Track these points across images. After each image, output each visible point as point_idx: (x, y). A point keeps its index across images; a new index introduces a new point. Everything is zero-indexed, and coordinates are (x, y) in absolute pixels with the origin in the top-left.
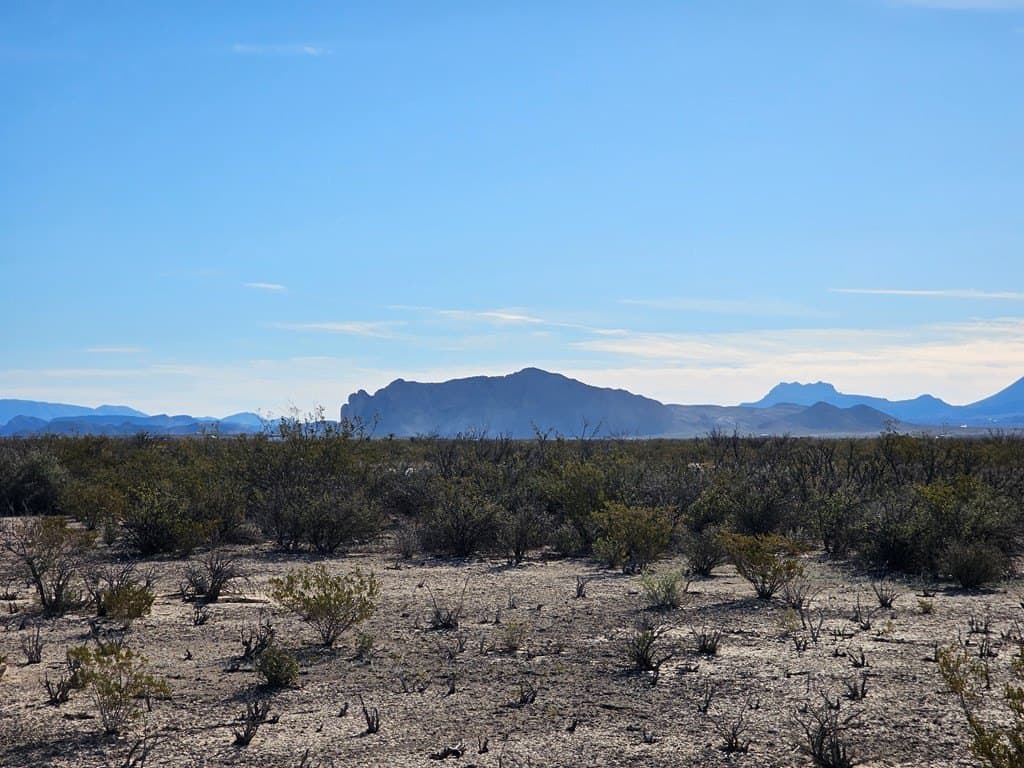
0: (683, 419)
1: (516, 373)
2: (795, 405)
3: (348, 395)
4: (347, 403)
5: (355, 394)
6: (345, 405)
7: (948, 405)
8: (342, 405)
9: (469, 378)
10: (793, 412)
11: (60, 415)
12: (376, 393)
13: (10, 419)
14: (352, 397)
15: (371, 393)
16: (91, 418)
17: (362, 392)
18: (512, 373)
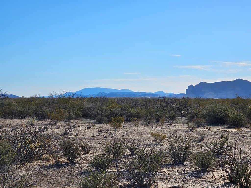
4: (187, 88)
5: (189, 86)
8: (186, 89)
11: (110, 92)
12: (195, 86)
13: (98, 93)
14: (189, 87)
16: (119, 93)
17: (192, 85)
18: (233, 80)
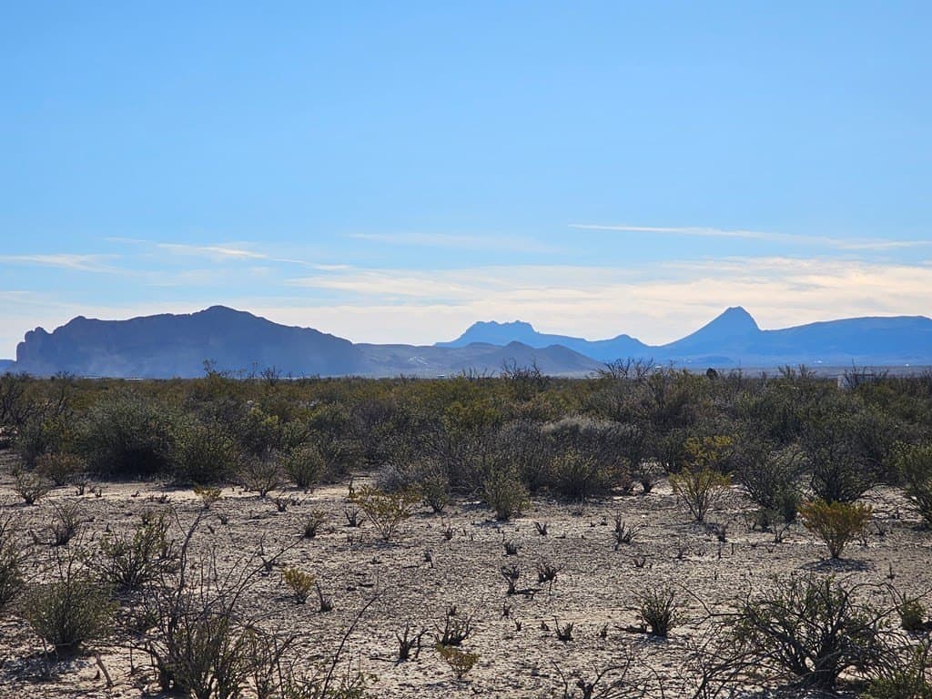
0: (374, 358)
1: (202, 311)
2: (491, 345)
3: (25, 332)
4: (24, 341)
5: (32, 332)
6: (21, 343)
7: (645, 346)
8: (17, 344)
9: (154, 316)
10: (489, 352)
12: (55, 331)
14: (29, 335)
15: (50, 331)
17: (40, 330)
18: (199, 311)
